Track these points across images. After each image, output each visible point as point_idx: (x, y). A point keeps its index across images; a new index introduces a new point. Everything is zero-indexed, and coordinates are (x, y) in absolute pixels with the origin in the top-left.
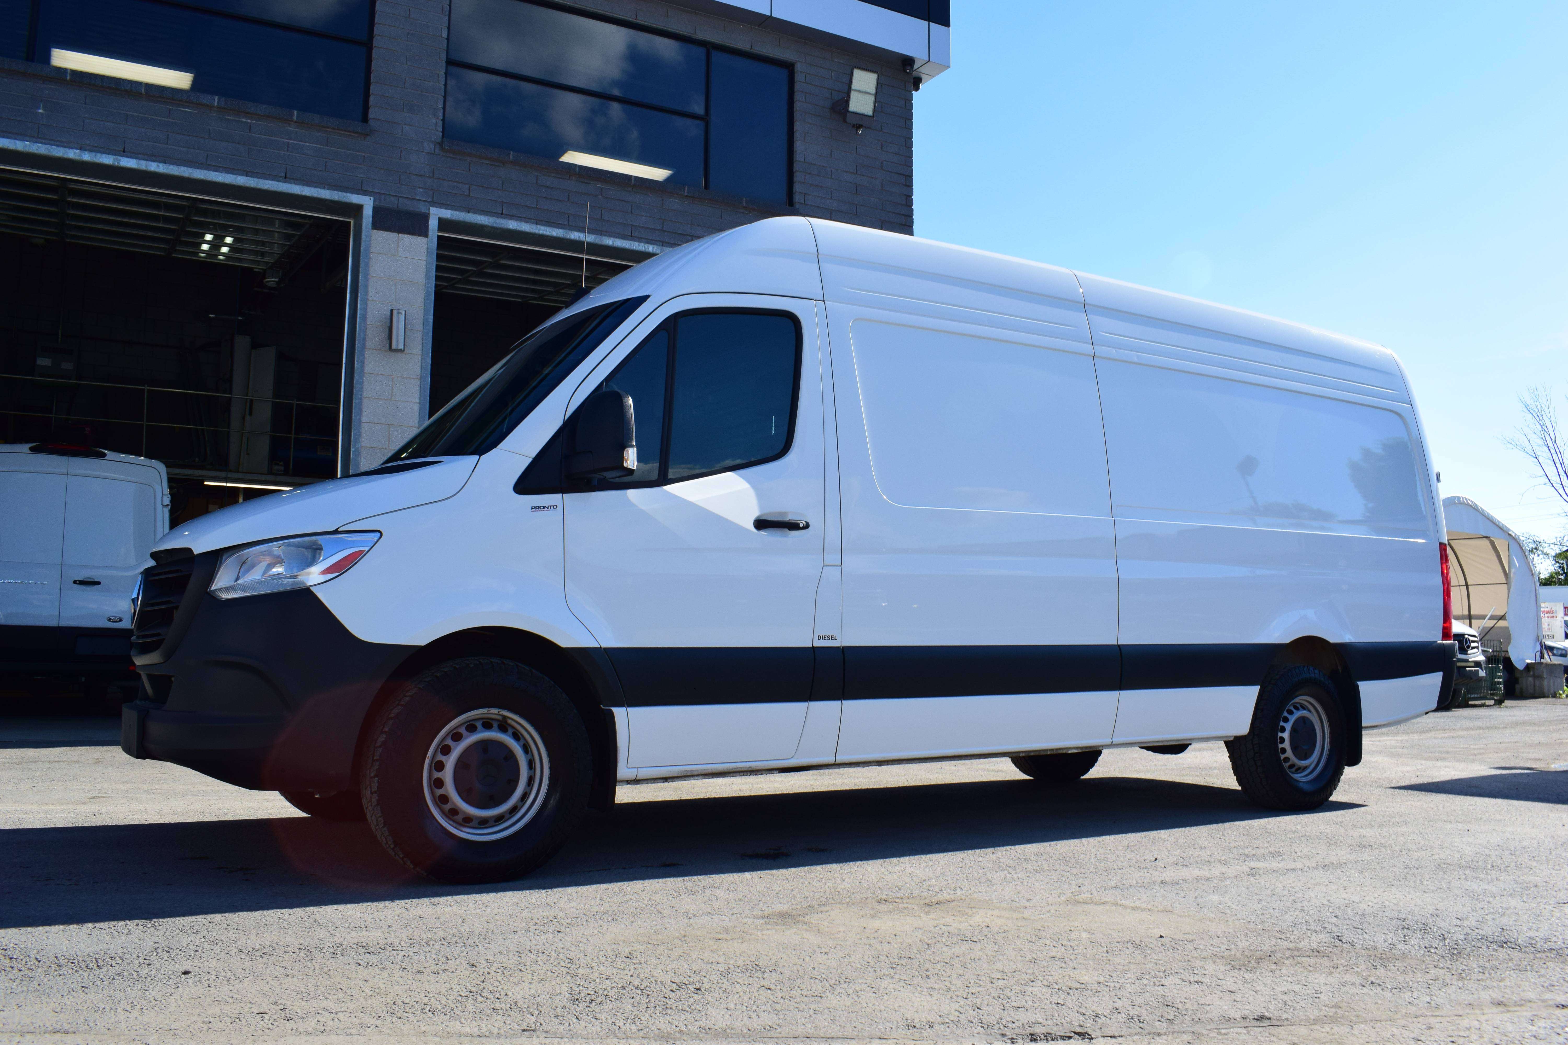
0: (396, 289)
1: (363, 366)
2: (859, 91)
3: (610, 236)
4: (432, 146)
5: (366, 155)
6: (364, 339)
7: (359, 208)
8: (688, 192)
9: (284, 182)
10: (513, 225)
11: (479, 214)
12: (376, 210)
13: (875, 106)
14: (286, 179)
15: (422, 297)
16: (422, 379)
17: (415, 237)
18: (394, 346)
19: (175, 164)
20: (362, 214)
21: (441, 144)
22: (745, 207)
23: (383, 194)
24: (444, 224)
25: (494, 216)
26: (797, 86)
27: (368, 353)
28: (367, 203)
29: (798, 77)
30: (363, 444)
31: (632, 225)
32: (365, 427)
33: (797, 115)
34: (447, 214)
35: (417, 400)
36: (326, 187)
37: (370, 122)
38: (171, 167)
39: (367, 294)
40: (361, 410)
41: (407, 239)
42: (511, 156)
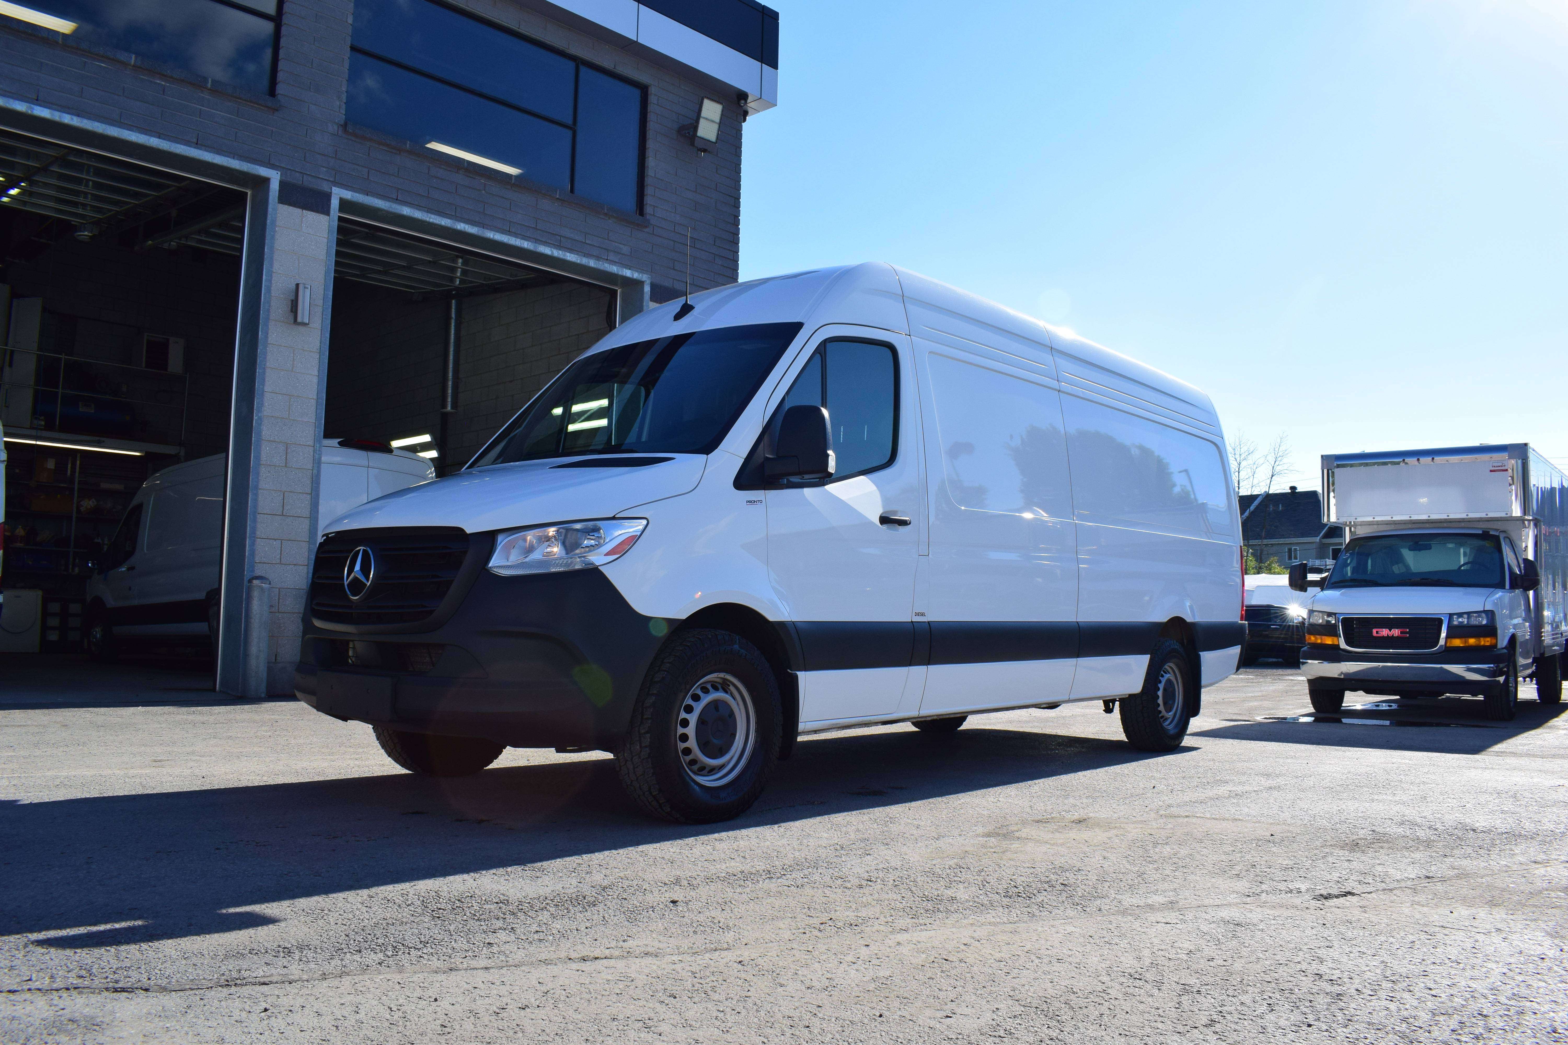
0: (299, 263)
1: (266, 337)
2: (706, 119)
3: (491, 230)
4: (336, 127)
5: (274, 130)
6: (269, 311)
7: (266, 181)
8: (560, 195)
9: (195, 148)
10: (406, 211)
11: (377, 198)
12: (282, 184)
13: (718, 134)
14: (197, 145)
15: (323, 272)
16: (320, 353)
17: (317, 214)
18: (299, 320)
19: (89, 119)
20: (269, 186)
21: (345, 126)
22: (606, 214)
23: (290, 169)
24: (345, 205)
25: (389, 201)
26: (651, 108)
27: (272, 325)
28: (275, 177)
29: (652, 99)
30: (265, 413)
31: (510, 222)
32: (267, 396)
33: (650, 134)
34: (348, 195)
35: (316, 373)
36: (236, 157)
37: (279, 97)
38: (85, 121)
39: (272, 265)
40: (264, 380)
41: (311, 216)
42: (408, 145)
